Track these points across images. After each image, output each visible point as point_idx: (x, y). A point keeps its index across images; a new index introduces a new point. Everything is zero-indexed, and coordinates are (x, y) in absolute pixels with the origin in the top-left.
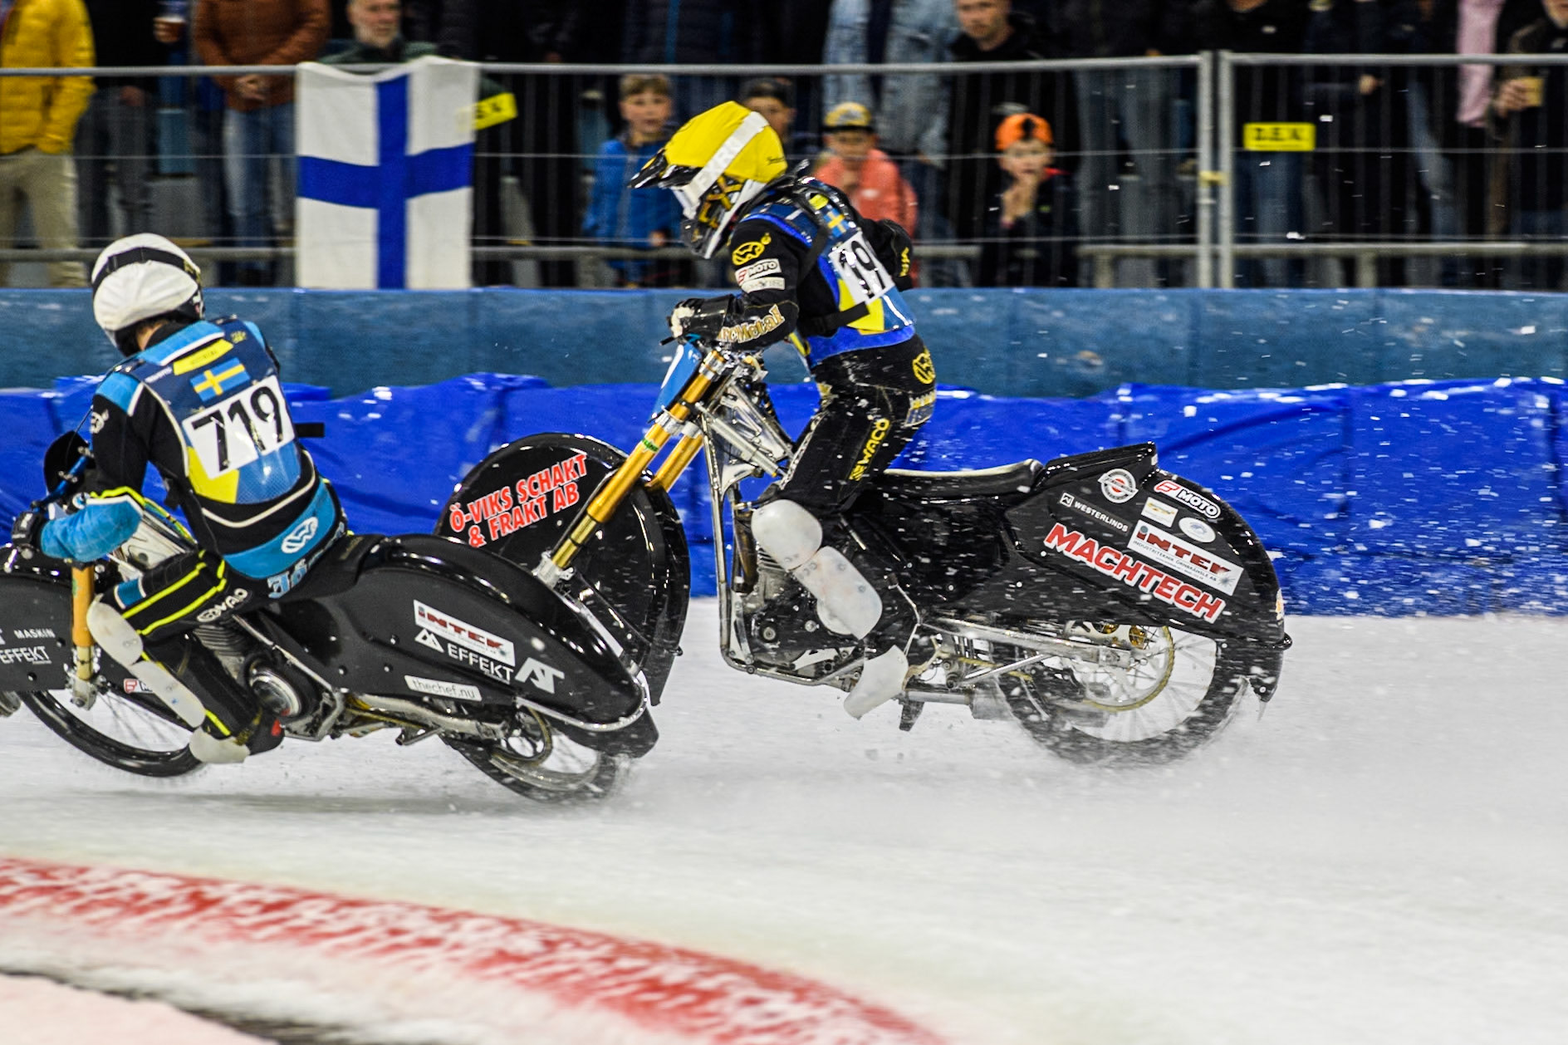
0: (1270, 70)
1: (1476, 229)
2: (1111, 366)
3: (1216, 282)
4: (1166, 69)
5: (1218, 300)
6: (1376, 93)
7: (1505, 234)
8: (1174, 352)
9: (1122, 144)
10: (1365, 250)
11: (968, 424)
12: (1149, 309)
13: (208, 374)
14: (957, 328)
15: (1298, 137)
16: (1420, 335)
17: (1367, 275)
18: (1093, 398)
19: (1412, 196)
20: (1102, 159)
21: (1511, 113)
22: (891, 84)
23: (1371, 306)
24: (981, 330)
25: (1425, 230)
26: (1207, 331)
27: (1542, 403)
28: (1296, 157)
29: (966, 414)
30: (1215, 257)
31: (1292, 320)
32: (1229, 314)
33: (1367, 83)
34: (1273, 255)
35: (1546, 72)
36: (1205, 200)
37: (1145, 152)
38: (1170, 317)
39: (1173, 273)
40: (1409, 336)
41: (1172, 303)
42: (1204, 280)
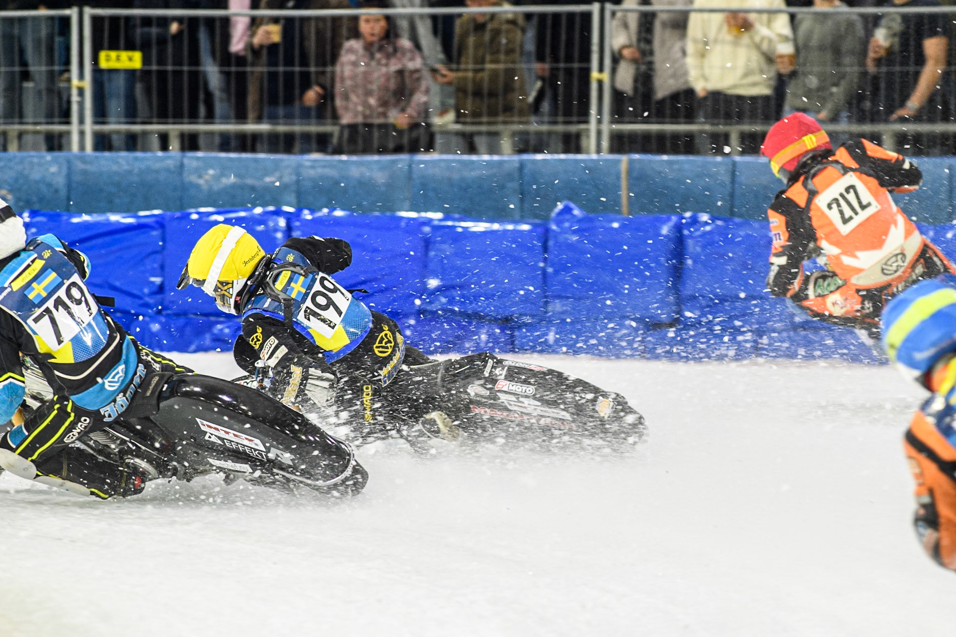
0: (114, 20)
1: (241, 117)
2: (18, 200)
3: (82, 147)
4: (51, 18)
5: (83, 160)
6: (180, 34)
7: (259, 119)
8: (56, 191)
9: (24, 63)
10: (174, 129)
12: (40, 165)
13: (34, 285)
15: (132, 60)
16: (207, 181)
17: (174, 145)
19: (202, 96)
20: (12, 73)
21: (261, 47)
23: (178, 163)
25: (210, 117)
26: (77, 178)
27: (282, 223)
28: (131, 73)
30: (82, 133)
31: (130, 172)
32: (89, 167)
33: (174, 27)
34: (118, 132)
35: (282, 22)
36: (75, 98)
37: (38, 68)
38: (53, 169)
39: (55, 143)
40: (201, 182)
41: (55, 161)
42: (75, 147)
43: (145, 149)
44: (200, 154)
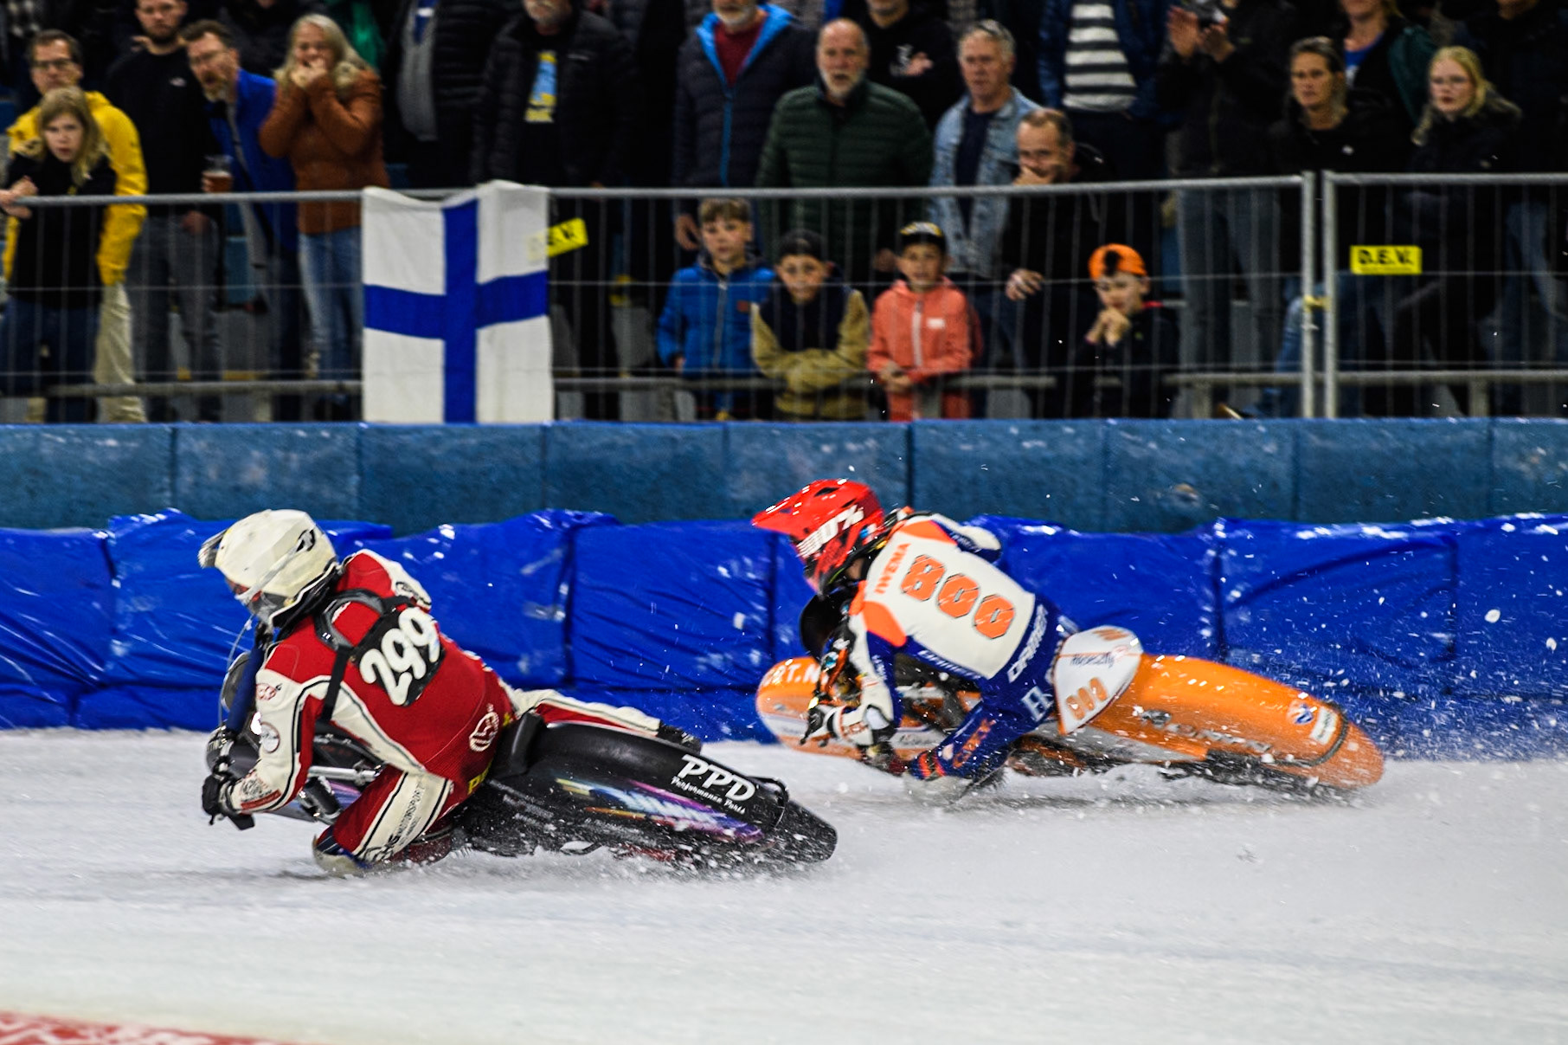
0: (1377, 190)
2: (1211, 499)
3: (1319, 409)
5: (1320, 429)
8: (1275, 484)
10: (1476, 377)
11: (1056, 560)
12: (1248, 441)
14: (1046, 461)
15: (1404, 260)
16: (1533, 467)
17: (1479, 404)
18: (1189, 533)
22: (979, 208)
23: (1484, 436)
24: (1073, 463)
26: (1310, 463)
29: (1054, 550)
30: (1319, 387)
31: (1399, 452)
32: (1329, 444)
38: (1270, 448)
40: (1523, 467)
41: (1271, 434)
43: (1427, 412)
44: (1522, 420)
